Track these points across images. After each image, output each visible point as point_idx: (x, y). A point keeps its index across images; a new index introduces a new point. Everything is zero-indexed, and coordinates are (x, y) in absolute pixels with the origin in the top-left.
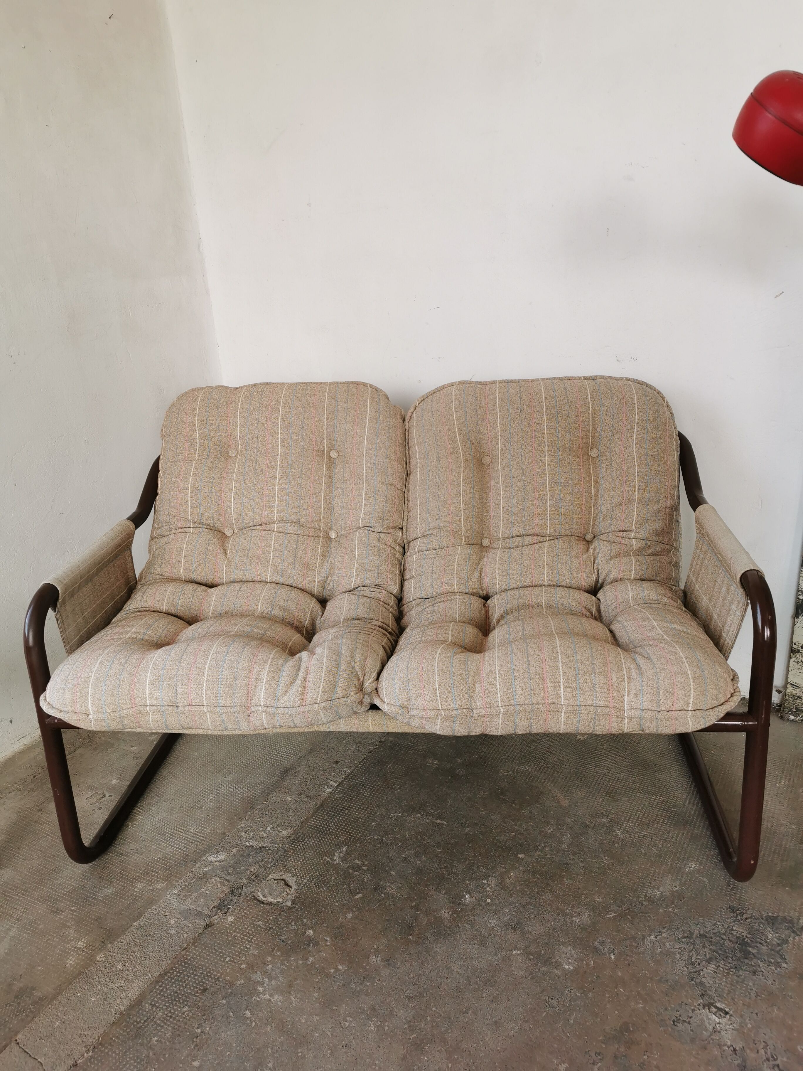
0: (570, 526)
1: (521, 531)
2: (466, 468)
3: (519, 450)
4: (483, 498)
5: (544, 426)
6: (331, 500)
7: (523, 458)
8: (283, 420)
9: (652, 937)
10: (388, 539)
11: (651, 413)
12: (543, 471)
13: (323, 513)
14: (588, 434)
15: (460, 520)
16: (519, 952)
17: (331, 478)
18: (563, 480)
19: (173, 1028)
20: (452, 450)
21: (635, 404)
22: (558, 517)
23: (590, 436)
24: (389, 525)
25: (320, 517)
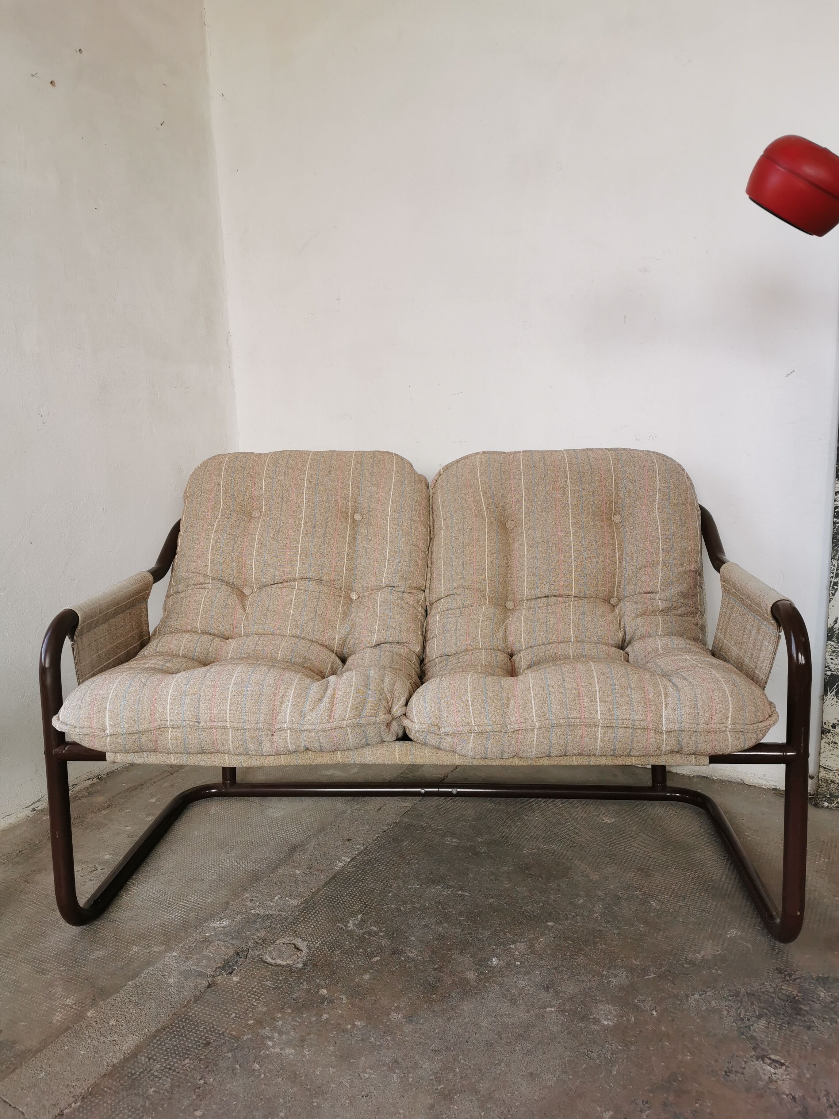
0: (595, 588)
1: (546, 592)
2: (490, 530)
3: (544, 514)
4: (507, 559)
5: (568, 490)
6: (353, 560)
7: (548, 521)
8: (309, 481)
9: (696, 996)
10: (411, 599)
11: (672, 480)
12: (568, 532)
13: (346, 573)
14: (611, 499)
15: (484, 580)
16: (553, 1009)
17: (354, 538)
18: (587, 542)
19: (172, 1079)
20: (476, 512)
21: (656, 471)
22: (583, 578)
23: (613, 502)
24: (413, 584)
25: (342, 577)
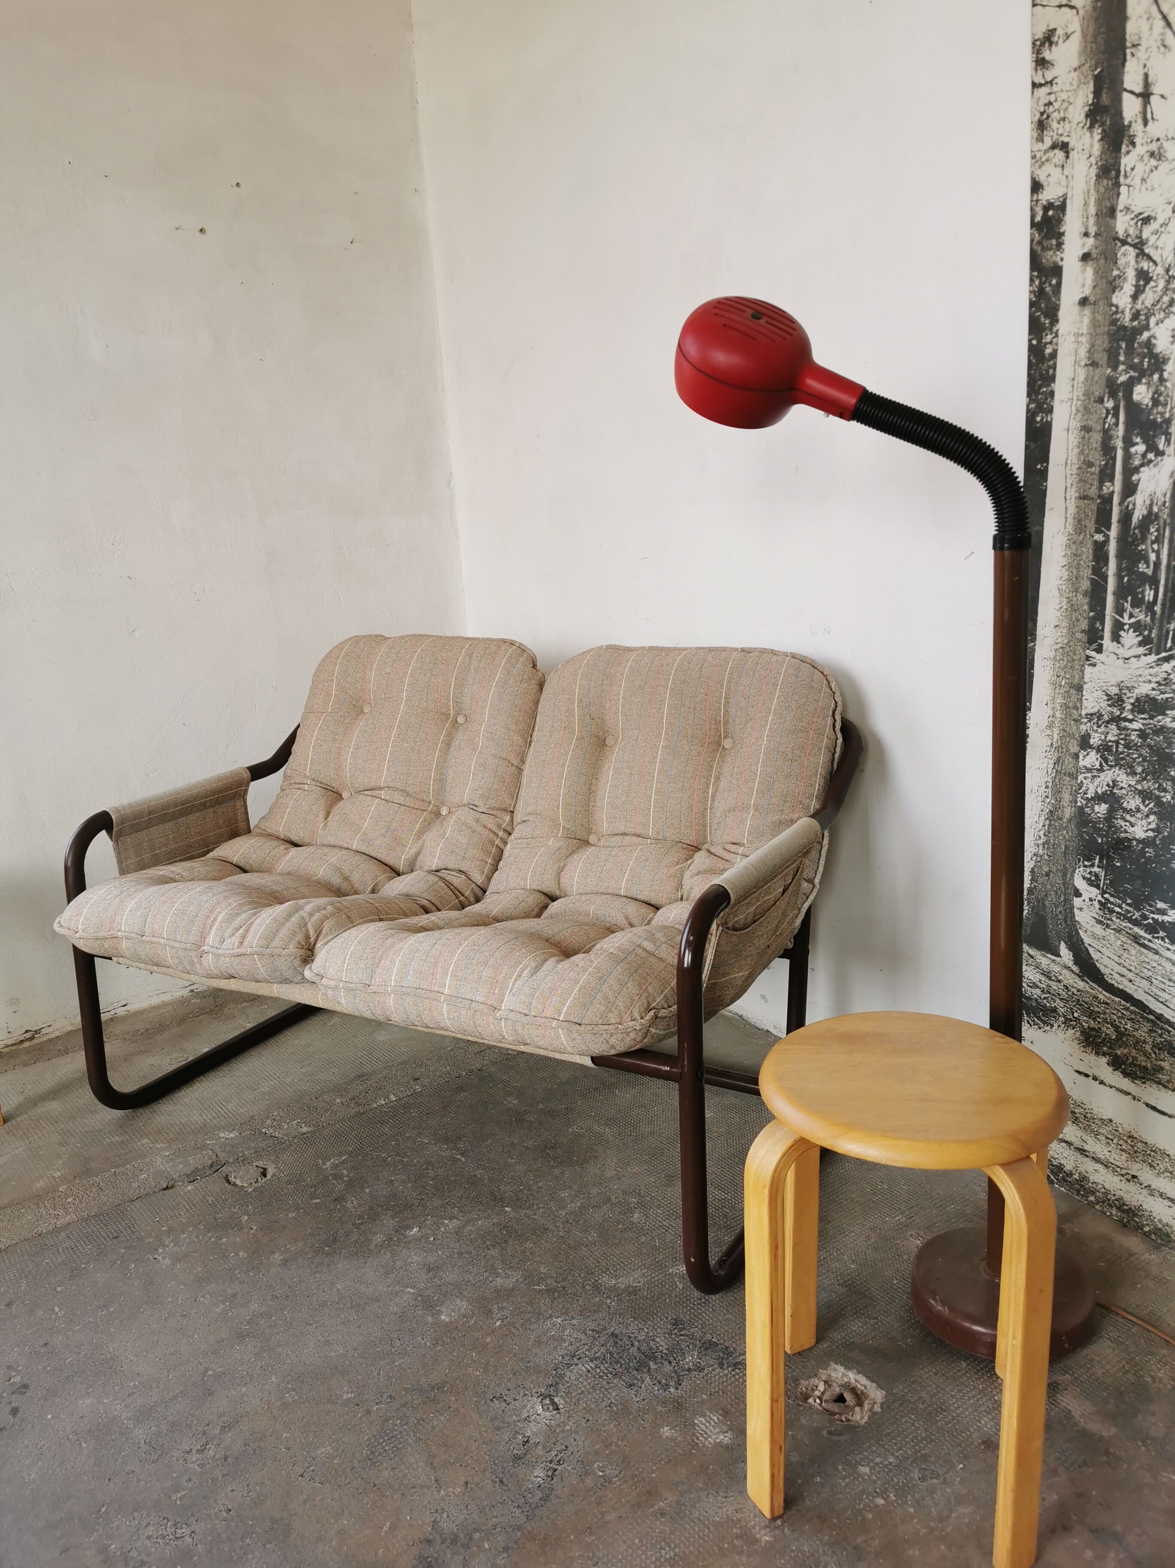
0: (677, 830)
1: (622, 829)
2: (577, 746)
3: (637, 731)
4: (591, 784)
5: (665, 704)
6: (444, 771)
7: (639, 741)
8: (411, 676)
9: (559, 1320)
10: (490, 822)
11: (796, 698)
12: (655, 758)
13: (433, 785)
14: (718, 718)
15: (558, 807)
16: (412, 1291)
17: (449, 745)
18: (674, 772)
20: (567, 723)
21: (778, 685)
22: (662, 816)
23: (720, 721)
24: (494, 805)
25: (429, 788)
